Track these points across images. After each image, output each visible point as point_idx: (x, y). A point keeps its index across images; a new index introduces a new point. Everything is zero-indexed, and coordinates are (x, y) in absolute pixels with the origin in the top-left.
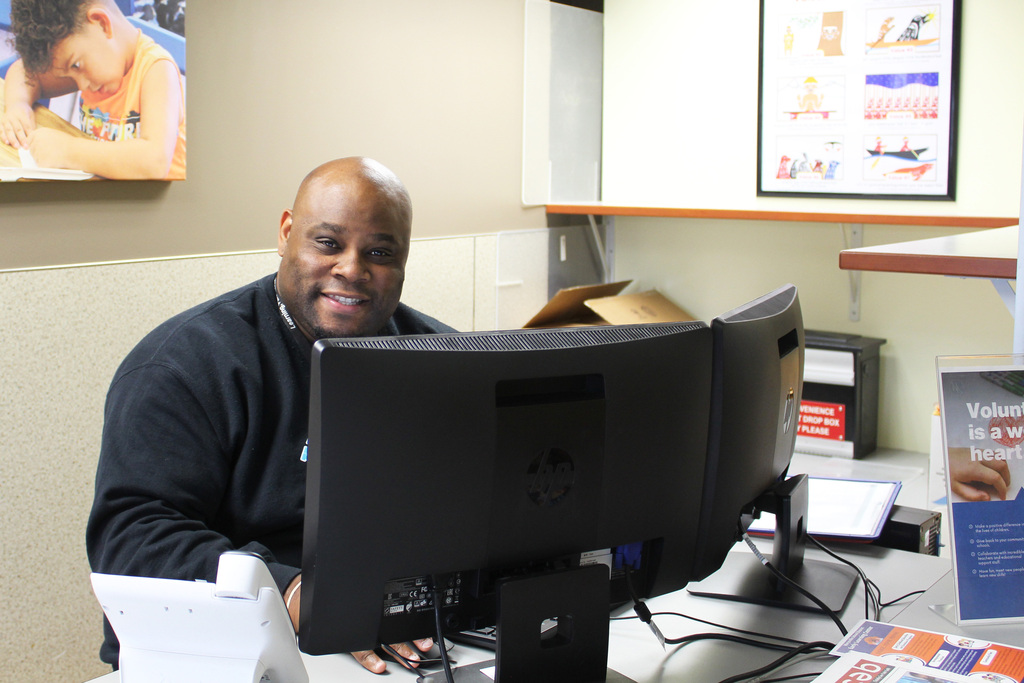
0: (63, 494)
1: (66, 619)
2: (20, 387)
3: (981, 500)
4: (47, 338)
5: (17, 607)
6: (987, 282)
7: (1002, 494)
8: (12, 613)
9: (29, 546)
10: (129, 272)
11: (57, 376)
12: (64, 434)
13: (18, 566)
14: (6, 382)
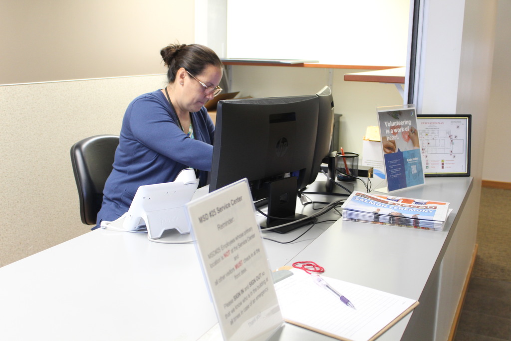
0: (30, 180)
1: (32, 232)
2: (12, 135)
3: (390, 153)
4: (22, 114)
5: (14, 227)
6: (393, 85)
7: (394, 150)
8: (12, 230)
9: (18, 202)
10: (52, 86)
11: (26, 130)
12: (29, 155)
13: (14, 210)
14: (7, 132)
